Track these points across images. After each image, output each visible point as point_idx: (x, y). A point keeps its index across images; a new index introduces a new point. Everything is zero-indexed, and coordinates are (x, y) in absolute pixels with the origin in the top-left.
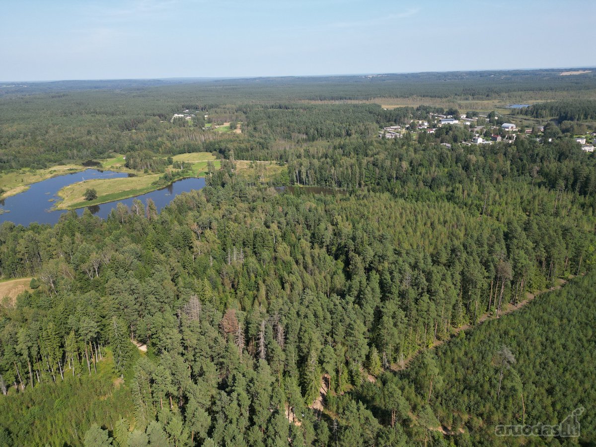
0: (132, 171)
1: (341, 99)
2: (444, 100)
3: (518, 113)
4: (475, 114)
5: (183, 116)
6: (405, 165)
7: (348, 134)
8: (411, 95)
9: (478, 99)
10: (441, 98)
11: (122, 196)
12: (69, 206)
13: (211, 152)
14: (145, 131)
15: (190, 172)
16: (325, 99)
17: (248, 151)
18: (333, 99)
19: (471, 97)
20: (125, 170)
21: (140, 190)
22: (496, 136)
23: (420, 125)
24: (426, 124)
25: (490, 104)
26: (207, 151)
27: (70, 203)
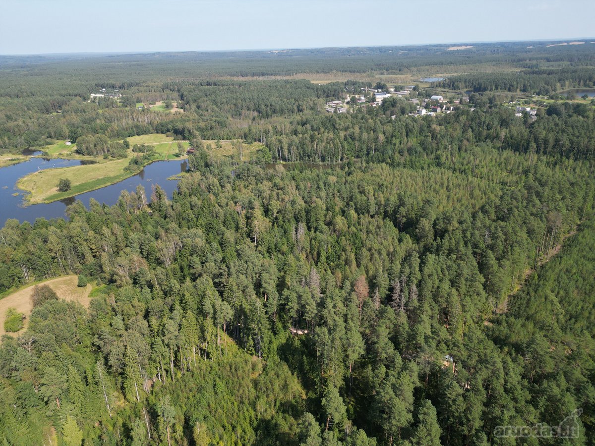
0: (86, 158)
1: (263, 75)
2: (364, 75)
3: (437, 86)
4: (402, 88)
5: (103, 95)
6: (382, 137)
7: (300, 110)
8: (331, 70)
9: (392, 73)
10: (360, 72)
11: (99, 185)
12: (44, 200)
13: (162, 133)
14: (73, 113)
15: (157, 155)
16: (247, 75)
17: (207, 130)
18: (254, 75)
19: (386, 72)
20: (78, 157)
21: (116, 177)
22: (436, 107)
23: (359, 100)
24: (363, 98)
25: (406, 78)
26: (157, 133)
27: (44, 196)
